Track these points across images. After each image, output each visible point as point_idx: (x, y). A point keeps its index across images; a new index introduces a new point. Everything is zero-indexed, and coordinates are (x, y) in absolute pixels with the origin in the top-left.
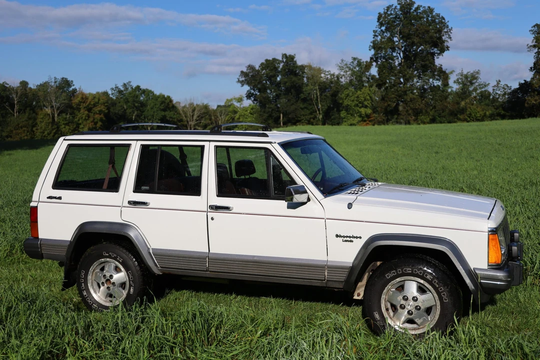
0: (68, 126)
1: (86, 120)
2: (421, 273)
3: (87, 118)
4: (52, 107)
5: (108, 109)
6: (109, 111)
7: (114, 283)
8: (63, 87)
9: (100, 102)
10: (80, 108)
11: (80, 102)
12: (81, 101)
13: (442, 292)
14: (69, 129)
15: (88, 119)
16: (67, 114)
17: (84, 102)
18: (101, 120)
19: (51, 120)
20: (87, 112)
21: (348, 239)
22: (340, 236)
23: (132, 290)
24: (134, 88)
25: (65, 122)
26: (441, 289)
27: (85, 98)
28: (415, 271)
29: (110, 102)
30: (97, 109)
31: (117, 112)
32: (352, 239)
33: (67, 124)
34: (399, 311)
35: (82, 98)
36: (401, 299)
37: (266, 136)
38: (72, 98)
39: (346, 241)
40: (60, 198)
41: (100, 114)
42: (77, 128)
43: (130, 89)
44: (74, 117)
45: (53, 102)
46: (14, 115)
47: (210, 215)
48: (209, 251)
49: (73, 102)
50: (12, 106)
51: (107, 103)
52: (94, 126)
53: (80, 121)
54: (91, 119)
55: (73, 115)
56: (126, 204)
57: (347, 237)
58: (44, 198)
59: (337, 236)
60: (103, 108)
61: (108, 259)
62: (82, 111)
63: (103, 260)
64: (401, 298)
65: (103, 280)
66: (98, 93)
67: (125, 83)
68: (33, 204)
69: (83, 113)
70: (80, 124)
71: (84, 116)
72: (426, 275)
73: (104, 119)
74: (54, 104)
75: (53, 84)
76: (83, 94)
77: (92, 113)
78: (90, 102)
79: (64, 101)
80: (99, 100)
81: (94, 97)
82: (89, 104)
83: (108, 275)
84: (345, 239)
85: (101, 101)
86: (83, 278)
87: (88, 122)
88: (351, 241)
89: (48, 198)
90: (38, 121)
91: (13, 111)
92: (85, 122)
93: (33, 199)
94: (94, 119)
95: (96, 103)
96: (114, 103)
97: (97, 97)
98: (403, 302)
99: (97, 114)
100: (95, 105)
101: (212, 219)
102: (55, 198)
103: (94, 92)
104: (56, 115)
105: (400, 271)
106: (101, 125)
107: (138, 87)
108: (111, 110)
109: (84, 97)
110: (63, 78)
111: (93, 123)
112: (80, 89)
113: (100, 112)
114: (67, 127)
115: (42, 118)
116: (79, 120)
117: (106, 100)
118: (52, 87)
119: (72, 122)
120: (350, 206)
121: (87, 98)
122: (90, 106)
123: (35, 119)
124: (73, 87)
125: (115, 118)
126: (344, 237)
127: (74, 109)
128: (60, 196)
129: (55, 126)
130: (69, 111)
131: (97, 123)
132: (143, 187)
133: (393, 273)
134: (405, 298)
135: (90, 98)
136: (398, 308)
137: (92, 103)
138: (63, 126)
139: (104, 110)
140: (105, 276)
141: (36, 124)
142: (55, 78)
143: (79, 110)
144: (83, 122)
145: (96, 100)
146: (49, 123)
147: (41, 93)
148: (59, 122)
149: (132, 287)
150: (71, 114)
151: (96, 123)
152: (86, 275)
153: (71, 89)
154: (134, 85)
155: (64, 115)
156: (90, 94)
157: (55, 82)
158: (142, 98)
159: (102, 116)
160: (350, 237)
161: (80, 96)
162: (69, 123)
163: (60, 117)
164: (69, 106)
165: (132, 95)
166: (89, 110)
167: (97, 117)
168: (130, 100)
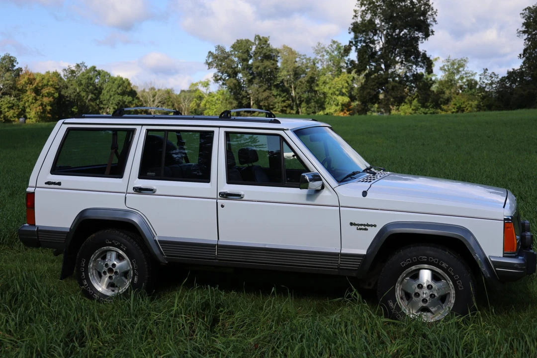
0: (13, 109)
1: (32, 103)
2: (436, 261)
3: (34, 101)
5: (59, 92)
6: (60, 94)
7: (116, 273)
9: (49, 83)
10: (26, 91)
11: (27, 83)
12: (27, 81)
13: (457, 280)
14: (14, 113)
15: (35, 103)
16: (11, 96)
17: (31, 83)
18: (51, 104)
20: (34, 95)
21: (363, 227)
22: (355, 224)
23: (136, 279)
24: (88, 68)
25: (9, 105)
26: (457, 277)
27: (32, 79)
28: (431, 259)
29: (60, 84)
30: (45, 91)
31: (69, 95)
32: (366, 227)
33: (11, 108)
34: (413, 299)
35: (29, 79)
36: (416, 288)
37: (278, 122)
38: (17, 79)
39: (360, 229)
40: (59, 184)
41: (49, 97)
43: (83, 69)
44: (19, 100)
47: (221, 202)
48: (218, 239)
49: (18, 82)
51: (58, 85)
52: (42, 110)
53: (27, 104)
54: (39, 103)
55: (18, 98)
56: (131, 190)
57: (362, 225)
58: (41, 183)
59: (351, 224)
60: (52, 90)
61: (111, 247)
62: (28, 93)
63: (105, 248)
64: (416, 286)
65: (106, 269)
66: (48, 73)
67: (79, 63)
68: (29, 190)
69: (30, 95)
70: (26, 108)
71: (30, 99)
72: (442, 263)
73: (53, 102)
76: (29, 74)
77: (39, 95)
78: (38, 83)
79: (7, 82)
80: (49, 81)
81: (42, 77)
82: (37, 85)
83: (110, 264)
84: (360, 227)
85: (51, 83)
86: (83, 267)
87: (36, 105)
88: (366, 229)
89: (46, 183)
92: (31, 106)
93: (30, 185)
94: (42, 103)
95: (45, 84)
96: (65, 86)
97: (46, 78)
98: (417, 290)
99: (46, 96)
100: (43, 87)
101: (222, 206)
102: (54, 183)
103: (43, 72)
105: (415, 259)
106: (50, 110)
107: (94, 68)
108: (63, 93)
109: (31, 77)
110: (5, 56)
111: (41, 107)
112: (26, 68)
113: (49, 95)
114: (11, 111)
116: (25, 104)
117: (57, 81)
119: (17, 106)
120: (365, 194)
121: (34, 79)
122: (38, 88)
124: (17, 66)
125: (67, 102)
126: (358, 225)
127: (19, 91)
128: (60, 181)
130: (14, 92)
131: (46, 107)
132: (148, 173)
133: (408, 261)
134: (420, 286)
135: (38, 79)
136: (413, 296)
137: (40, 85)
139: (53, 92)
140: (107, 265)
143: (23, 91)
144: (29, 106)
145: (45, 82)
149: (136, 276)
150: (15, 96)
152: (87, 263)
153: (15, 68)
154: (89, 66)
155: (7, 97)
156: (38, 74)
158: (97, 81)
159: (51, 99)
160: (364, 225)
161: (26, 77)
162: (13, 106)
164: (13, 87)
165: (86, 76)
166: (37, 91)
167: (46, 100)
168: (84, 82)
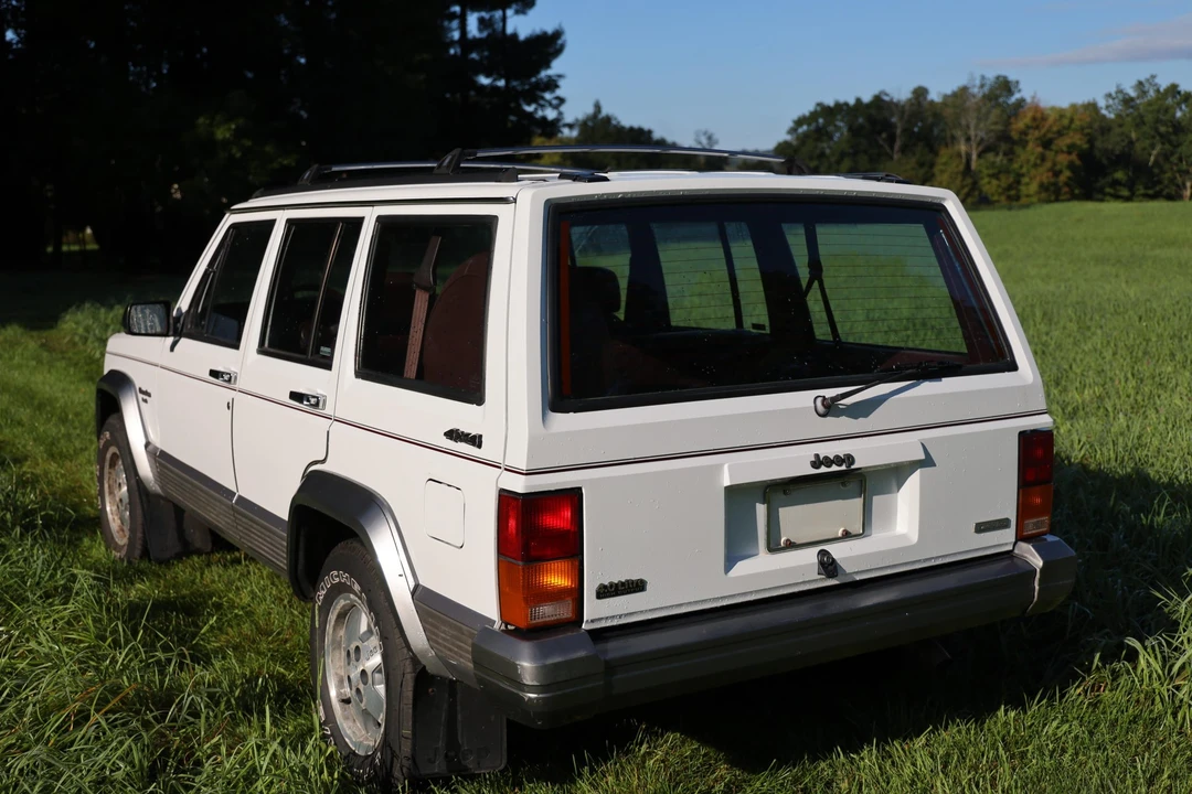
0: (998, 179)
1: (1035, 165)
3: (1038, 162)
4: (968, 139)
5: (1091, 141)
6: (1092, 146)
8: (997, 97)
9: (1073, 126)
10: (1027, 142)
11: (1028, 127)
12: (1030, 124)
14: (999, 186)
15: (1040, 165)
16: (997, 154)
17: (1037, 128)
18: (1071, 166)
19: (962, 167)
20: (1040, 149)
24: (1162, 90)
25: (991, 172)
27: (1039, 117)
29: (1096, 126)
30: (1063, 142)
31: (1110, 147)
33: (996, 176)
35: (1034, 119)
38: (1013, 120)
41: (1069, 153)
42: (1015, 185)
43: (1152, 93)
44: (1011, 160)
45: (972, 128)
46: (891, 158)
49: (1014, 126)
50: (891, 139)
51: (1090, 127)
52: (1052, 180)
53: (1024, 170)
54: (1048, 164)
55: (1011, 156)
60: (1078, 139)
62: (1031, 146)
66: (1074, 107)
67: (1142, 79)
69: (1033, 150)
70: (1023, 175)
71: (1032, 159)
73: (1078, 162)
74: (972, 133)
75: (976, 90)
76: (1036, 108)
77: (1051, 150)
78: (1051, 126)
79: (993, 127)
80: (1072, 121)
81: (1061, 114)
82: (1048, 131)
85: (1077, 123)
87: (1041, 170)
90: (936, 170)
91: (892, 148)
92: (1033, 172)
94: (1054, 164)
95: (1064, 128)
96: (1105, 127)
97: (1068, 115)
99: (1062, 152)
100: (1060, 134)
103: (1064, 104)
104: (974, 157)
106: (1069, 178)
107: (1173, 89)
108: (1098, 144)
109: (1039, 115)
110: (998, 78)
111: (1050, 174)
112: (1033, 97)
113: (1071, 148)
114: (995, 182)
115: (945, 164)
116: (1021, 167)
117: (1088, 120)
118: (974, 96)
119: (1008, 172)
121: (1044, 118)
122: (1050, 135)
123: (932, 165)
124: (1017, 96)
125: (1105, 161)
127: (1014, 143)
129: (969, 181)
130: (1004, 147)
131: (1060, 172)
135: (1051, 120)
137: (1055, 129)
138: (986, 180)
139: (1079, 142)
141: (933, 175)
142: (983, 77)
143: (1024, 143)
144: (1028, 172)
145: (1066, 122)
146: (957, 173)
147: (948, 112)
148: (980, 172)
150: (1005, 154)
151: (1057, 174)
153: (1013, 100)
154: (1164, 84)
155: (990, 156)
156: (1053, 109)
157: (982, 86)
158: (1179, 114)
159: (1074, 157)
161: (1030, 115)
162: (1000, 172)
163: (982, 161)
164: (1004, 137)
165: (1156, 107)
166: (1047, 144)
167: (1063, 159)
168: (1149, 118)
